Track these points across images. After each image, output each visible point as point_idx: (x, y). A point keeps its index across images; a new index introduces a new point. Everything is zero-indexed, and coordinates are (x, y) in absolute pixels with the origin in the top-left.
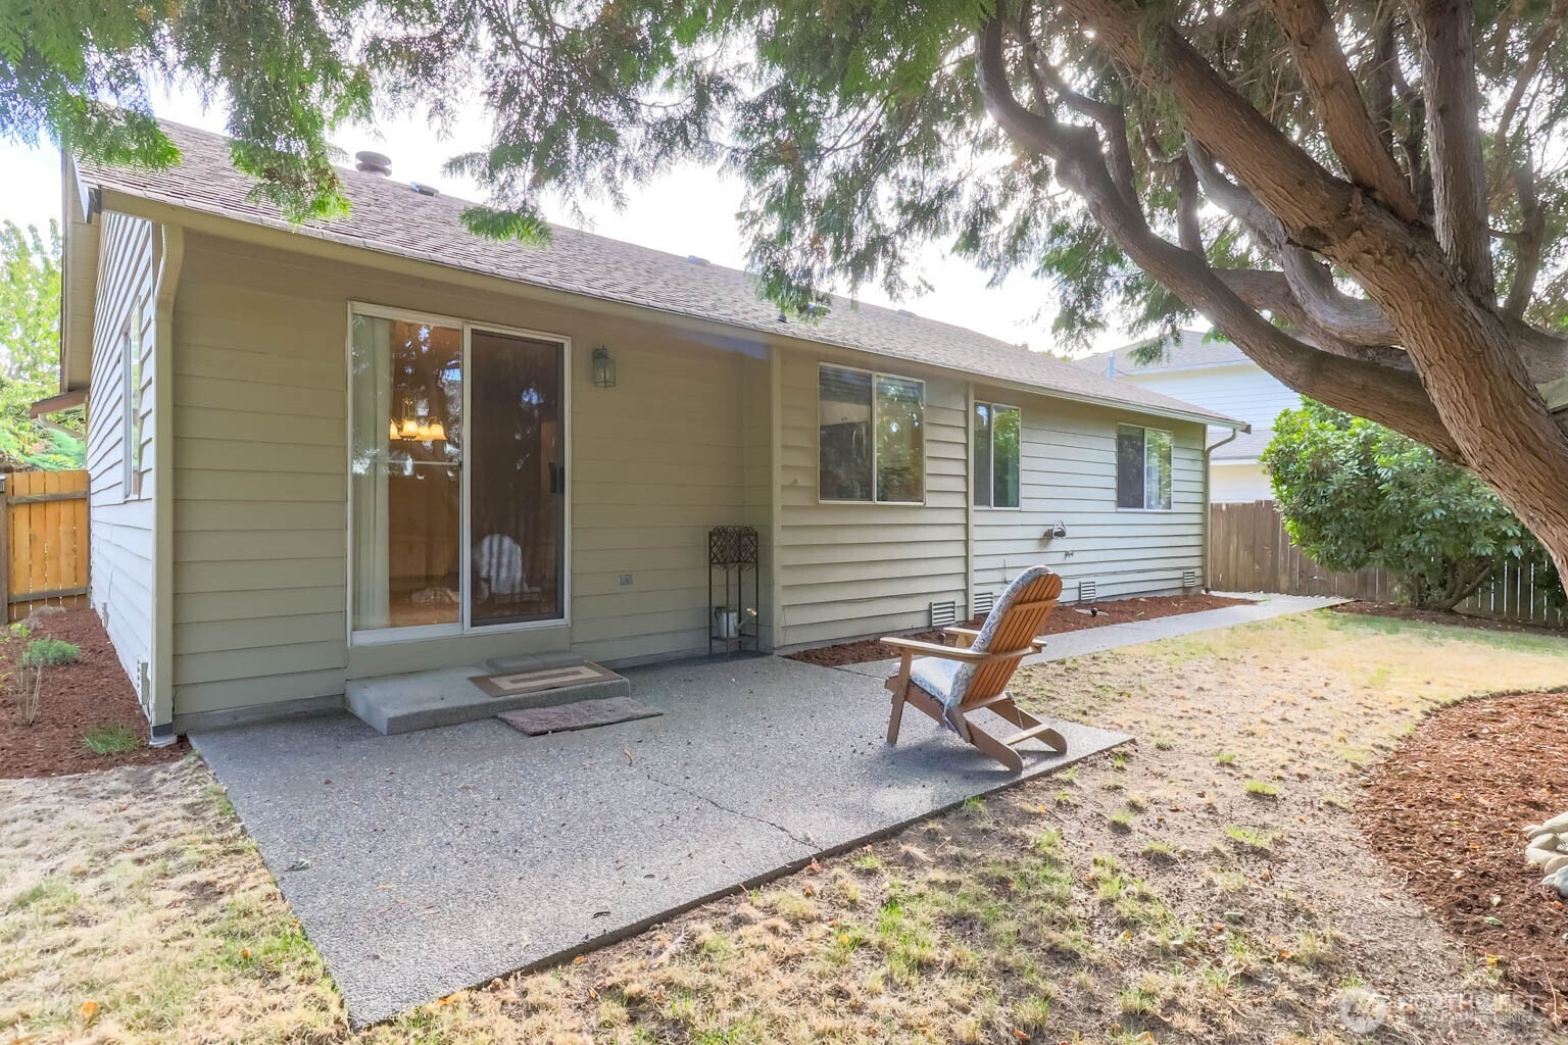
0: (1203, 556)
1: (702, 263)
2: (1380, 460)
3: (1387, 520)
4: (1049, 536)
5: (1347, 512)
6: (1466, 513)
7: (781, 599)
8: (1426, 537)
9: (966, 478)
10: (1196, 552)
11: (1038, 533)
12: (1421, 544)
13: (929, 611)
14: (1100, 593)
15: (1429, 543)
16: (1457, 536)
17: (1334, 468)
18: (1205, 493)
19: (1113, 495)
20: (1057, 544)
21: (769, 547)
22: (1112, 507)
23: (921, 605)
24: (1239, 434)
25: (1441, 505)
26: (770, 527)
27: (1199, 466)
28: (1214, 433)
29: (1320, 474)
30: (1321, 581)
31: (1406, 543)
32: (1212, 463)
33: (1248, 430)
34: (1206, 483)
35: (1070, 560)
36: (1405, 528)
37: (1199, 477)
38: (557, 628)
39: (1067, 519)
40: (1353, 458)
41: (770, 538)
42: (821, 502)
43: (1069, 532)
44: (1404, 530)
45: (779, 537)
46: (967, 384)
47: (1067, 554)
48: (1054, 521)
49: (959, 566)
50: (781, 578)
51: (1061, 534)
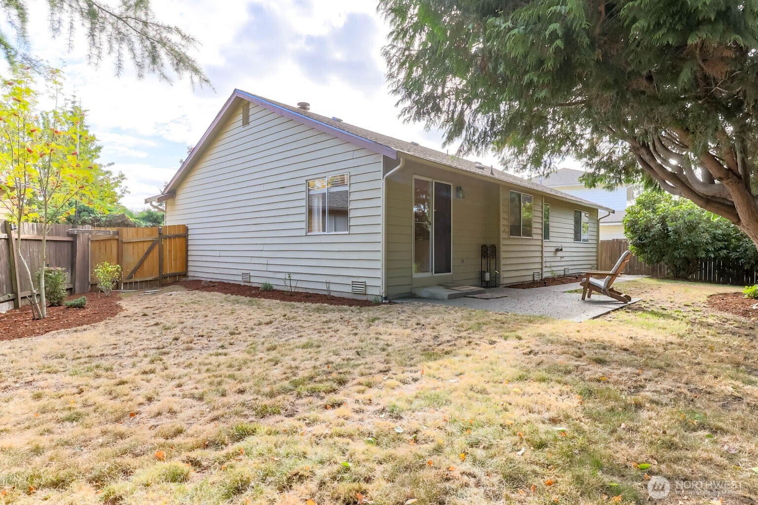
0: (597, 260)
1: (416, 145)
2: (669, 224)
3: (669, 245)
4: (557, 250)
5: (657, 242)
6: (697, 242)
7: (503, 268)
8: (683, 251)
9: (542, 229)
10: (594, 258)
11: (553, 249)
12: (681, 254)
13: (534, 275)
14: (571, 272)
15: (684, 253)
16: (693, 251)
17: (653, 227)
18: (598, 236)
19: (573, 236)
20: (560, 254)
21: (499, 251)
22: (572, 240)
23: (531, 273)
24: (611, 214)
25: (689, 240)
26: (499, 244)
27: (596, 226)
28: (601, 213)
29: (647, 229)
30: (637, 270)
31: (676, 254)
32: (600, 224)
33: (613, 212)
34: (598, 232)
35: (562, 259)
36: (675, 248)
37: (595, 230)
38: (449, 276)
39: (564, 245)
40: (658, 223)
41: (499, 248)
42: (511, 237)
43: (564, 249)
44: (675, 249)
45: (502, 248)
46: (542, 196)
47: (561, 257)
48: (559, 245)
49: (539, 260)
50: (503, 262)
51: (561, 250)
